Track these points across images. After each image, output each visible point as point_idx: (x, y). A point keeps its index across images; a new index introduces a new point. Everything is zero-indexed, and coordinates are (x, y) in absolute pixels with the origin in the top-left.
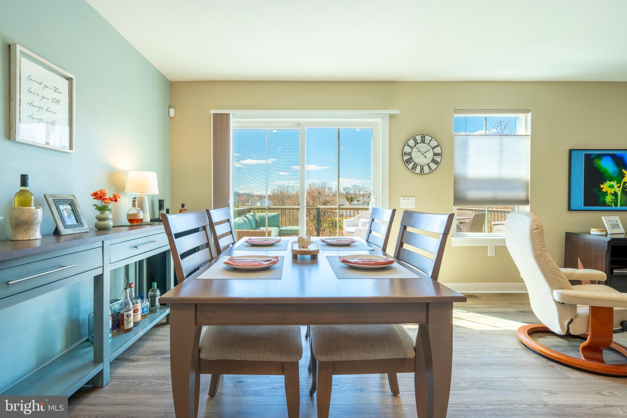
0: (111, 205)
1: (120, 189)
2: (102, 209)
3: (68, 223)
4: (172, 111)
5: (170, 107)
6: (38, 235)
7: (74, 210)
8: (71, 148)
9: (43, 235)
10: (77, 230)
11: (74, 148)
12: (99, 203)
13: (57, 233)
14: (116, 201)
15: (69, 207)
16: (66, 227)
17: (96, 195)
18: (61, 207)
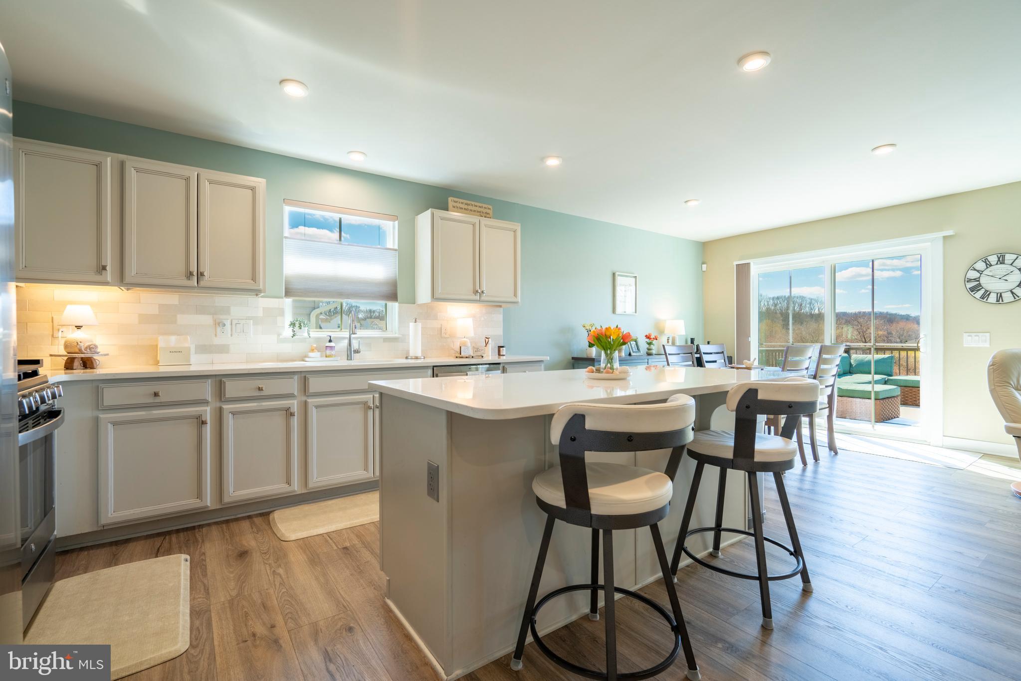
0: (654, 342)
1: (662, 332)
2: (650, 344)
3: (634, 350)
4: (704, 266)
5: (703, 263)
6: (624, 355)
7: (637, 344)
8: (636, 312)
9: (625, 356)
10: (638, 354)
11: (637, 312)
12: (648, 340)
13: (630, 355)
14: (656, 339)
15: (635, 343)
16: (633, 352)
17: (648, 337)
18: (632, 343)
